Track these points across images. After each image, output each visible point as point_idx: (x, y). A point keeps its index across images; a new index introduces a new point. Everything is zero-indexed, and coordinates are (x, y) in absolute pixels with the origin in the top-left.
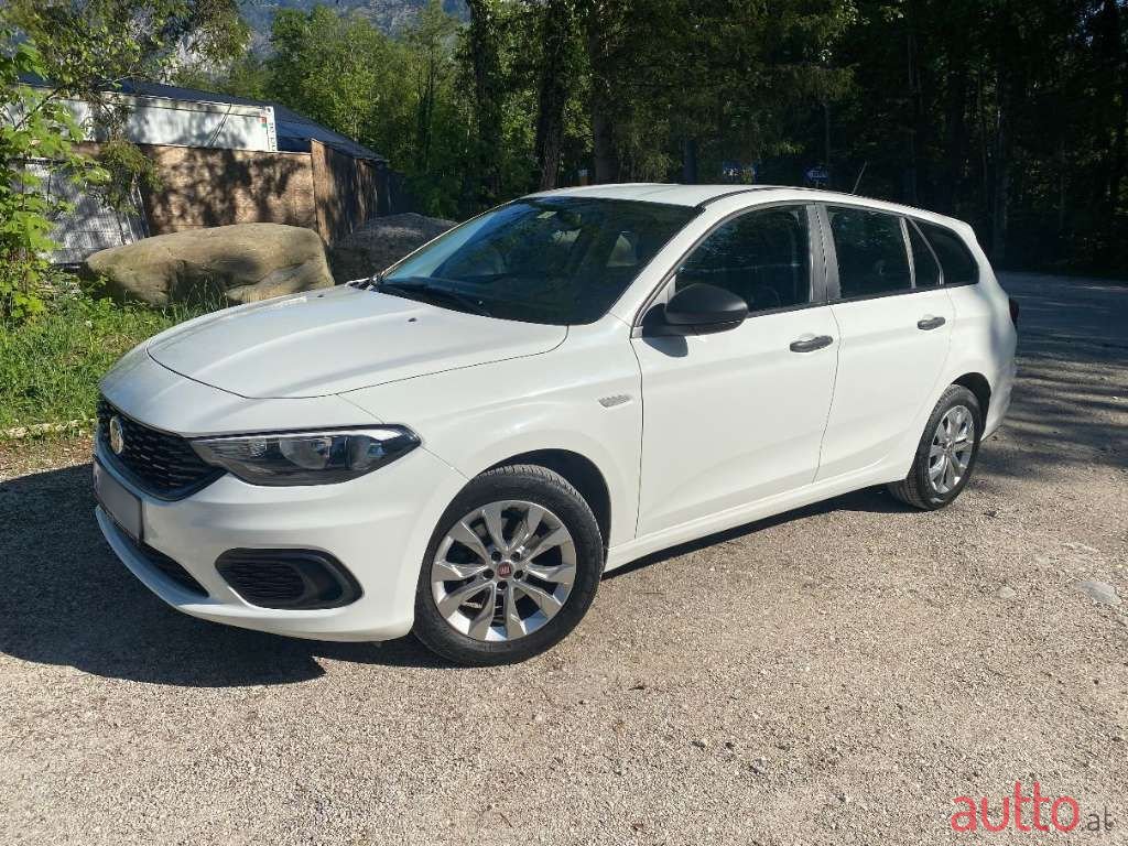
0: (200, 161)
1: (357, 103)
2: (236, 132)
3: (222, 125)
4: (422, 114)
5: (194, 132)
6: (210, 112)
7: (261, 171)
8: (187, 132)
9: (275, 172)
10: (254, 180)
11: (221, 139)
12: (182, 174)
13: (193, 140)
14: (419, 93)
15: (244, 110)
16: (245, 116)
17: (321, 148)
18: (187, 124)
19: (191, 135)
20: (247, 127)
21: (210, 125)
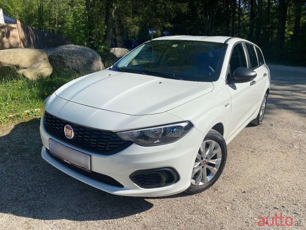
1: (18, 8)
4: (39, 12)
9: (5, 30)
14: (38, 6)
17: (20, 23)
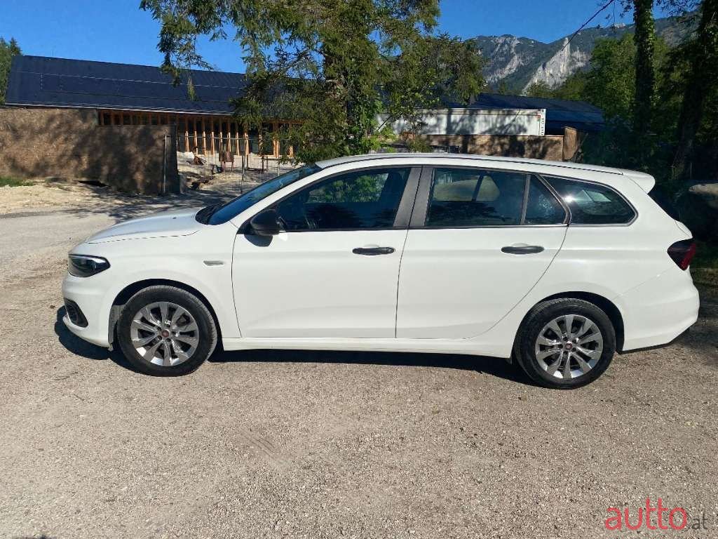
0: (496, 142)
2: (522, 124)
3: (514, 120)
5: (498, 125)
6: (509, 114)
7: (531, 146)
8: (494, 126)
10: (526, 152)
11: (513, 128)
12: (485, 149)
13: (497, 130)
15: (528, 111)
16: (528, 115)
17: (573, 132)
18: (494, 121)
19: (496, 127)
20: (529, 121)
21: (508, 121)
